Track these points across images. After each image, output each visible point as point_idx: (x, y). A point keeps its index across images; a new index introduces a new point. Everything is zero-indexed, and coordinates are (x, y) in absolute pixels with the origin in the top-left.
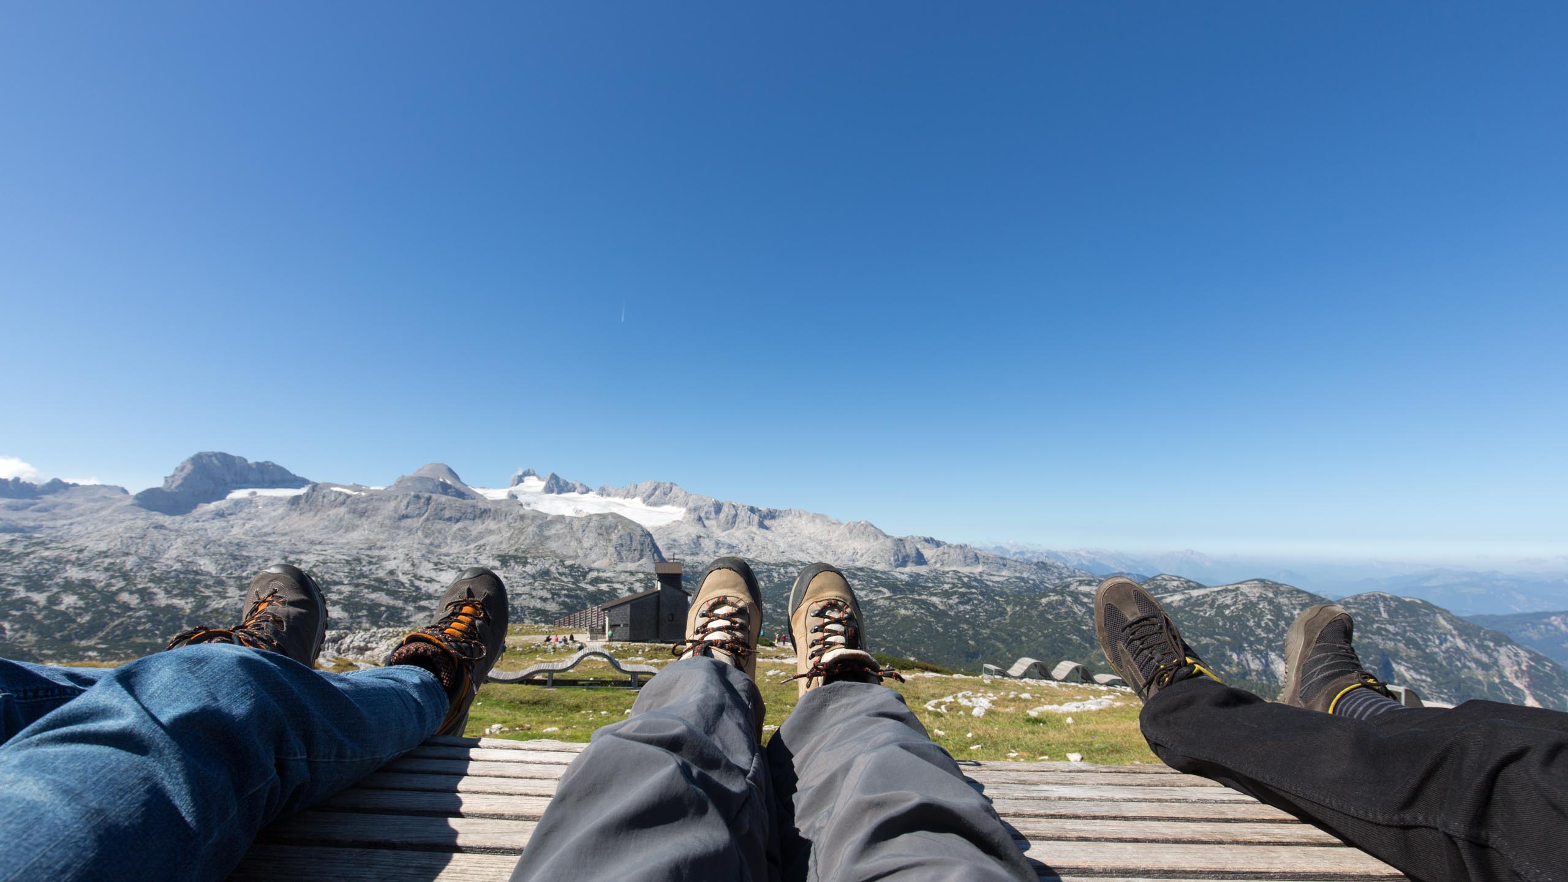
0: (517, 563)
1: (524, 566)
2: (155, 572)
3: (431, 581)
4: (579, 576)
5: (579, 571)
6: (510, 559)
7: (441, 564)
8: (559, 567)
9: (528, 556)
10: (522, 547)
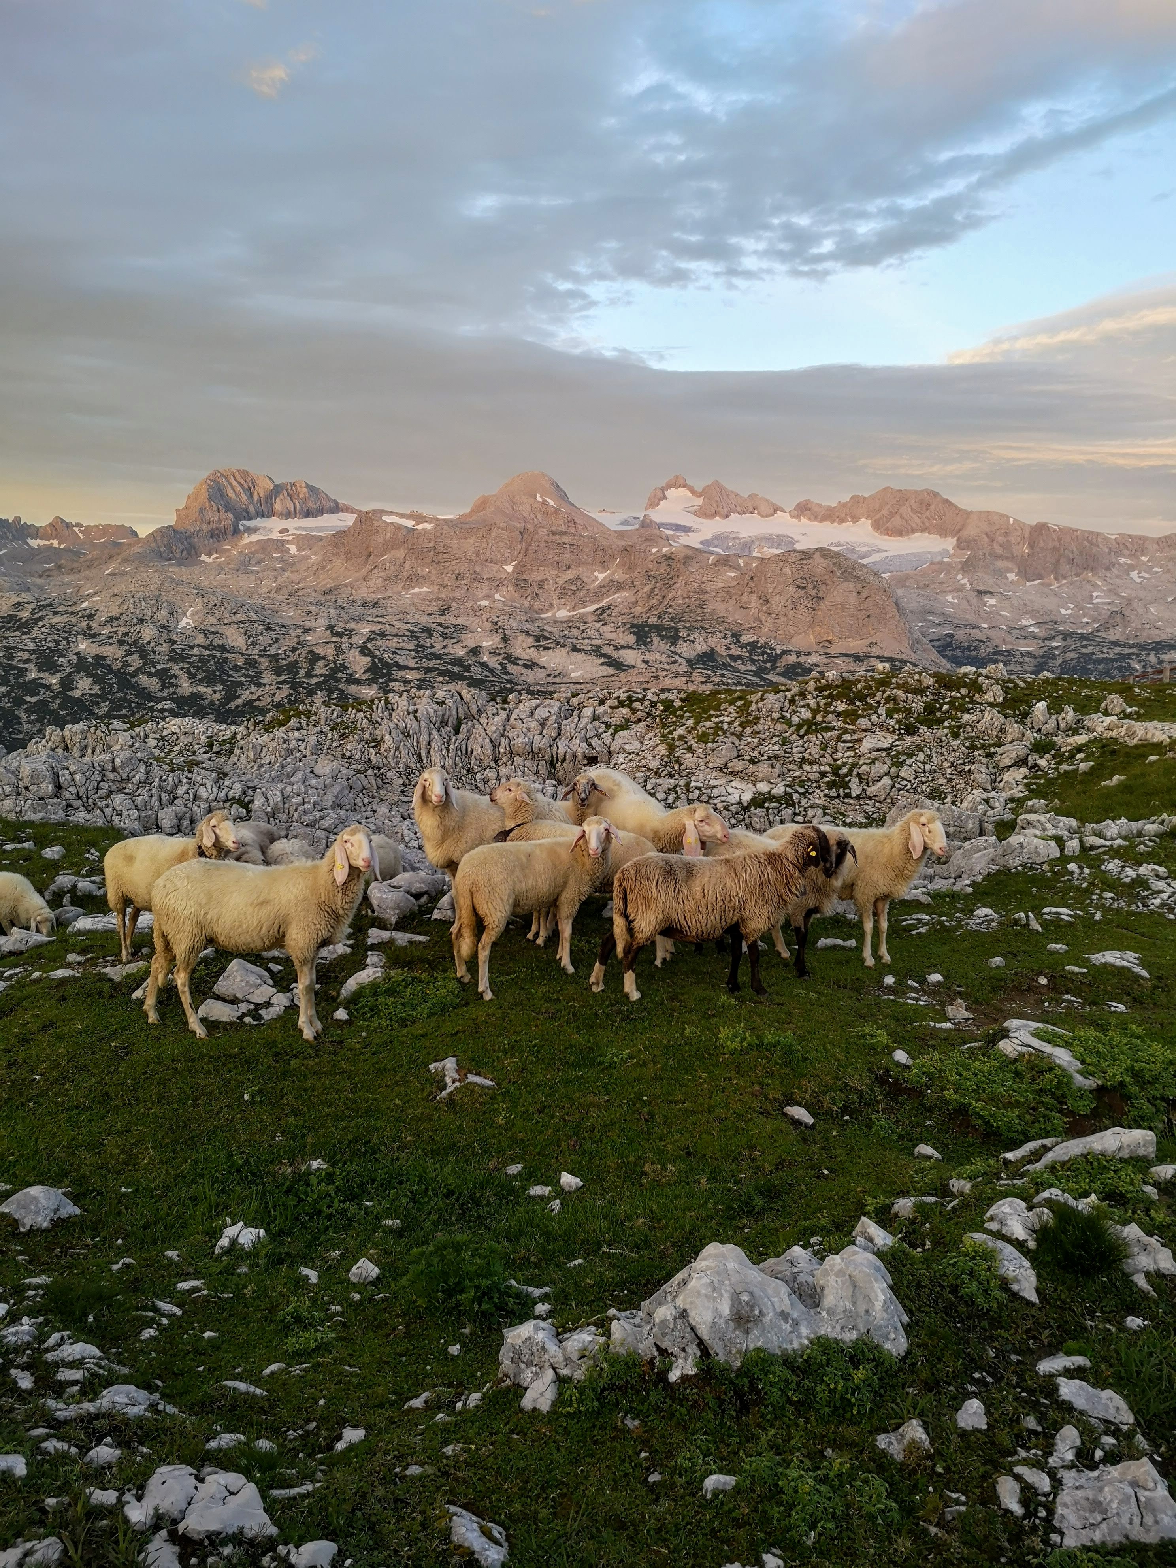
0: (662, 638)
1: (674, 644)
2: (175, 646)
3: (531, 665)
4: (765, 662)
5: (763, 653)
6: (649, 632)
7: (546, 638)
8: (732, 646)
9: (680, 625)
10: (670, 610)
